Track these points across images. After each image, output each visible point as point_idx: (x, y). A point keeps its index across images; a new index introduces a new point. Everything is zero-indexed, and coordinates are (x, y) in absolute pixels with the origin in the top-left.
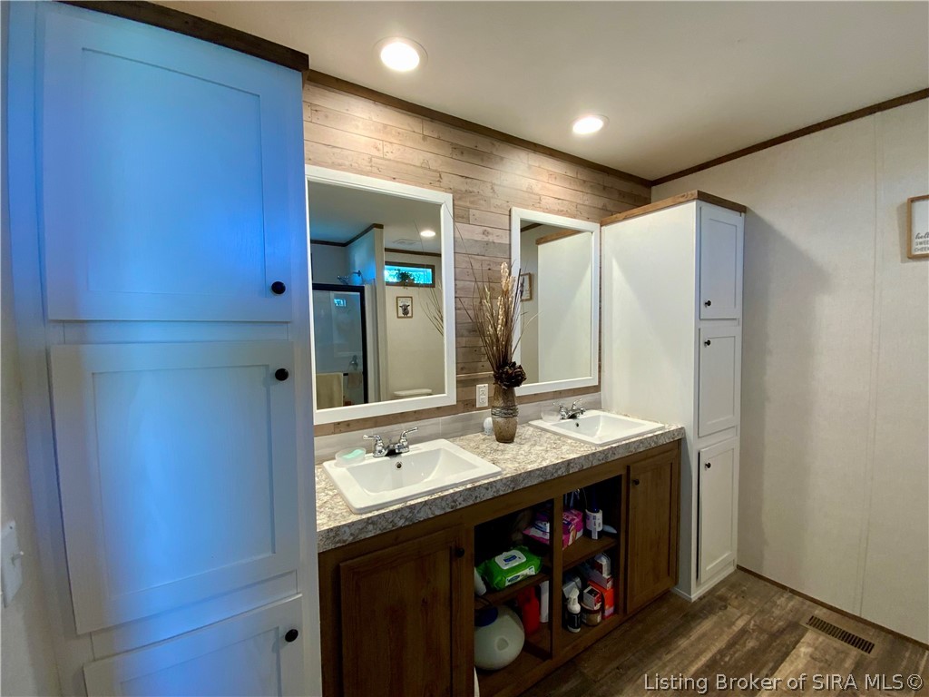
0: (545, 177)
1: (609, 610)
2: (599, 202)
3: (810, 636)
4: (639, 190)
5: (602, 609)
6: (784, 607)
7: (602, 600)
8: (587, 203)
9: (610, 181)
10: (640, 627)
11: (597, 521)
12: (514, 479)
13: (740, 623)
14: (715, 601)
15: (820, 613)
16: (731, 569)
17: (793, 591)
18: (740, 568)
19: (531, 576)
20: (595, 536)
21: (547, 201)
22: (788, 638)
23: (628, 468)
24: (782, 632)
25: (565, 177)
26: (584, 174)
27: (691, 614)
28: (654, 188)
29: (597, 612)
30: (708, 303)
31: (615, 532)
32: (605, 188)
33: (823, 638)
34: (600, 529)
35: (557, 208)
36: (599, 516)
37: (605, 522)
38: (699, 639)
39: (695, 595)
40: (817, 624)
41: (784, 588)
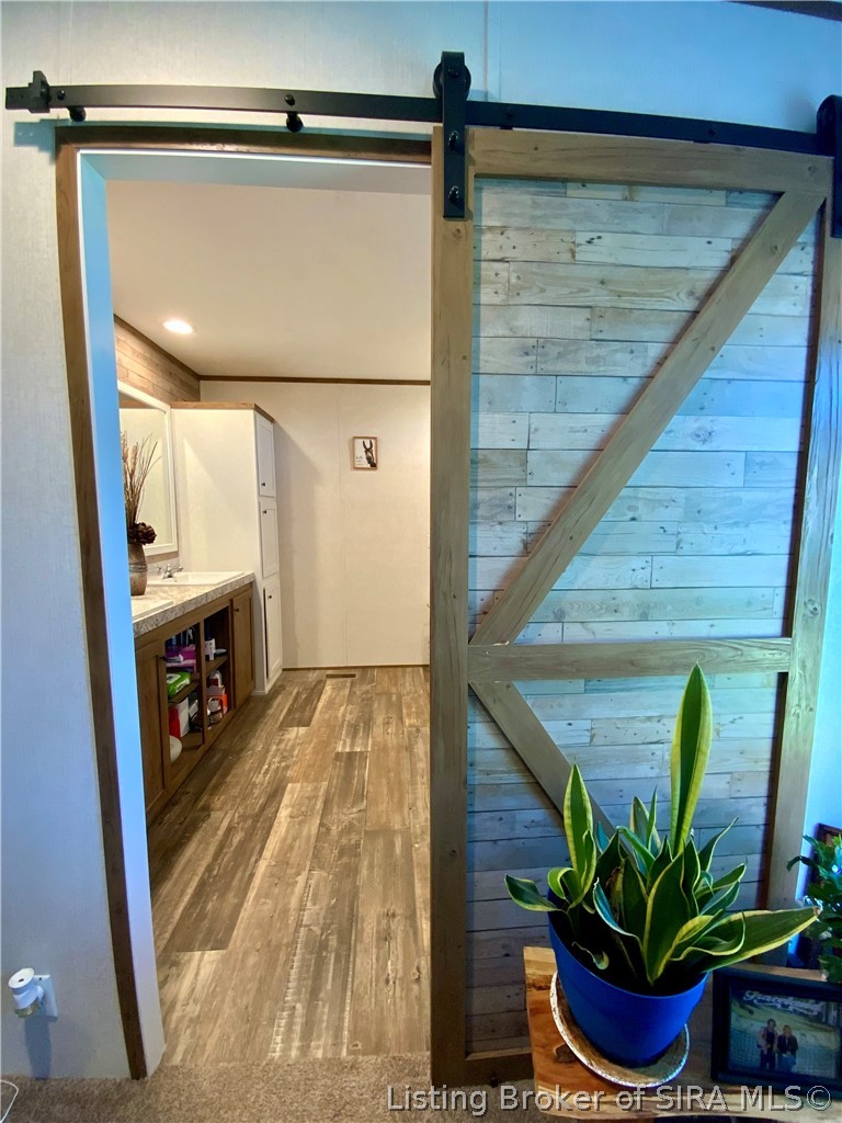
0: (129, 353)
1: (225, 709)
2: (168, 386)
3: (329, 682)
4: (192, 381)
5: (222, 710)
6: (313, 676)
7: (221, 703)
8: (160, 384)
9: (174, 369)
10: (242, 717)
11: (211, 647)
12: (184, 605)
13: (295, 691)
14: (276, 691)
15: (329, 672)
16: (281, 671)
17: (315, 669)
18: (284, 670)
19: (187, 686)
20: (212, 658)
21: (134, 378)
22: (319, 687)
23: (231, 601)
24: (315, 686)
25: (145, 359)
26: (156, 358)
27: (267, 700)
28: (202, 382)
29: (218, 712)
30: (264, 484)
31: (224, 651)
32: (171, 374)
33: (334, 681)
34: (214, 651)
35: (140, 384)
36: (213, 641)
37: (217, 648)
38: (279, 705)
39: (268, 688)
40: (329, 676)
41: (309, 669)
